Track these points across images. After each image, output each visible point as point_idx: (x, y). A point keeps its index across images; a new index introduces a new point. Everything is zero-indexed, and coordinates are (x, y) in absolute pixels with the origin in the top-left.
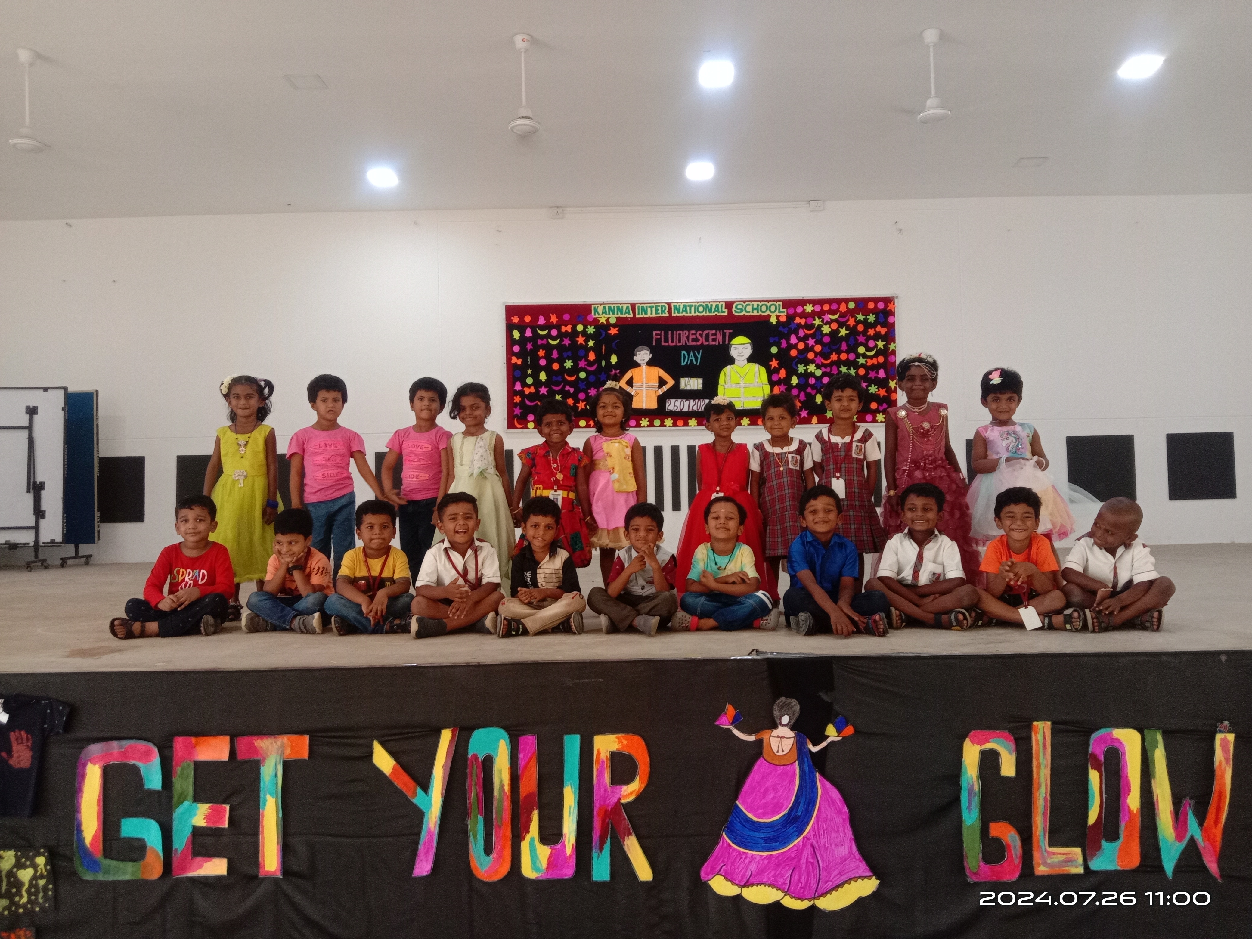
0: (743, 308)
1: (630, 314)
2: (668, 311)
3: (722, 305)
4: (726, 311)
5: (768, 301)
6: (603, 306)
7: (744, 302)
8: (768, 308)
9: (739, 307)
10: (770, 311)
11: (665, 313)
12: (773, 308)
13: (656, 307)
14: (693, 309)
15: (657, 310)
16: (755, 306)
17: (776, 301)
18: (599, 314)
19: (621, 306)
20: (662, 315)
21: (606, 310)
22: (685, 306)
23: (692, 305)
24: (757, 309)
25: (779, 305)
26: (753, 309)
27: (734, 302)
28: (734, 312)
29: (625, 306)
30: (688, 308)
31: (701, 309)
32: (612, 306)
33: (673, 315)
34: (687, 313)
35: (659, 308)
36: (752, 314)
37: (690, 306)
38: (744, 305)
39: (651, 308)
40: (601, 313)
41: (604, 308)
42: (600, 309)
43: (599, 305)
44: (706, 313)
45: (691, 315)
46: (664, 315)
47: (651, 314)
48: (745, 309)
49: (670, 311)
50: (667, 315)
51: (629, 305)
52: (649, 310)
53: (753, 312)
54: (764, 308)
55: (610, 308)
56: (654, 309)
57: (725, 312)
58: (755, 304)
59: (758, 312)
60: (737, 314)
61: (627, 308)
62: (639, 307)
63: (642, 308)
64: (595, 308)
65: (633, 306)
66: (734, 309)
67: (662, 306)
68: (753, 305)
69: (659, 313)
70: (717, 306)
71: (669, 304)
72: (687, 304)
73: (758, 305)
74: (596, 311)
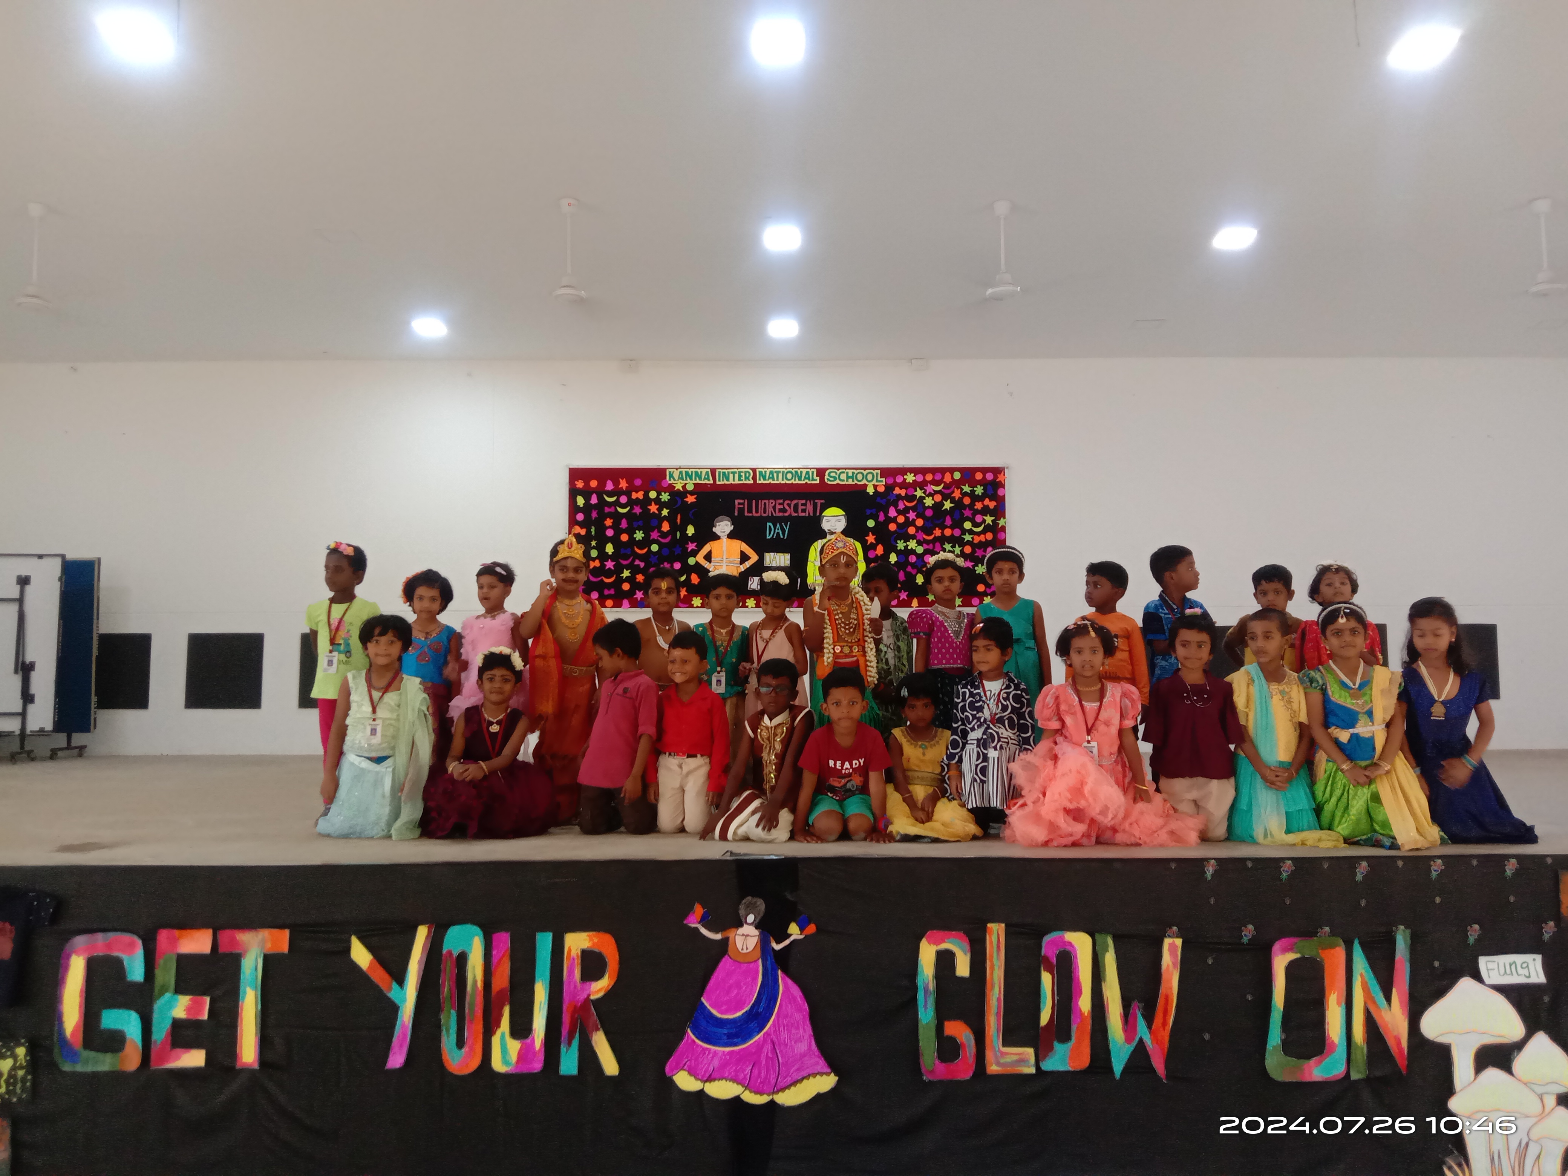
0: (837, 476)
1: (709, 480)
2: (752, 478)
3: (813, 473)
4: (818, 478)
5: (865, 469)
6: (679, 470)
7: (838, 469)
8: (865, 477)
9: (832, 474)
10: (867, 480)
11: (749, 480)
12: (870, 477)
13: (740, 472)
14: (780, 475)
15: (740, 476)
16: (850, 474)
17: (874, 469)
18: (675, 480)
19: (699, 471)
20: (745, 482)
21: (682, 476)
22: (771, 473)
23: (780, 472)
24: (852, 477)
25: (877, 474)
26: (848, 477)
27: (827, 469)
28: (826, 480)
29: (704, 471)
30: (775, 475)
31: (789, 476)
32: (690, 471)
33: (758, 482)
34: (774, 480)
35: (743, 474)
36: (847, 483)
37: (778, 473)
38: (838, 472)
39: (734, 473)
40: (676, 479)
41: (681, 473)
42: (676, 474)
43: (675, 470)
44: (795, 480)
45: (778, 482)
46: (747, 482)
47: (734, 480)
48: (839, 476)
49: (754, 478)
50: (752, 482)
51: (709, 470)
52: (731, 476)
53: (847, 481)
54: (860, 477)
55: (687, 473)
56: (737, 476)
57: (816, 480)
58: (850, 472)
59: (853, 481)
60: (829, 483)
61: (707, 473)
62: (719, 472)
63: (724, 473)
64: (670, 472)
65: (713, 471)
66: (826, 477)
67: (746, 472)
68: (847, 473)
69: (742, 480)
70: (807, 473)
71: (754, 470)
72: (774, 470)
73: (853, 473)
74: (671, 476)
